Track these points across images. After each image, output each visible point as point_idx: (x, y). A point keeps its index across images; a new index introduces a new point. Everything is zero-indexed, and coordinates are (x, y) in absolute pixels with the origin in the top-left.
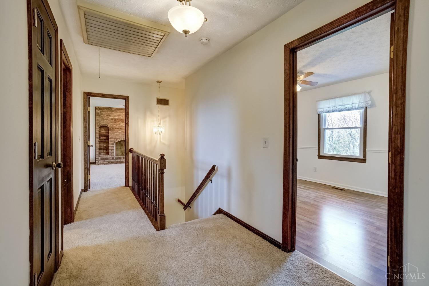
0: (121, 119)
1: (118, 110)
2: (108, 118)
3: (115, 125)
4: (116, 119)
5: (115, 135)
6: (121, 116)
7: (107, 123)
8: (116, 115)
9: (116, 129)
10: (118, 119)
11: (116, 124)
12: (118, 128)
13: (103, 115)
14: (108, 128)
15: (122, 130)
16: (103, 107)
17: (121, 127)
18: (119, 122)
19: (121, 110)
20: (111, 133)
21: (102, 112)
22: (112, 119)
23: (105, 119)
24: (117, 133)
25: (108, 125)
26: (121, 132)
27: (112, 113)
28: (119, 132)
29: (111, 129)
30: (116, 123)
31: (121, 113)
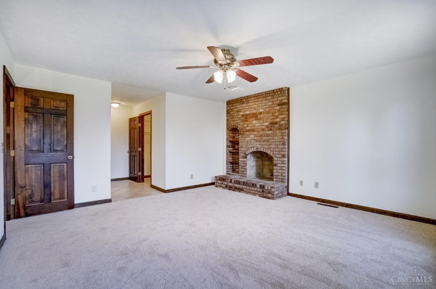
0: (254, 114)
1: (249, 99)
2: (238, 115)
3: (245, 126)
4: (247, 115)
5: (246, 141)
6: (253, 108)
7: (237, 123)
8: (247, 108)
9: (246, 131)
10: (249, 114)
11: (246, 123)
12: (249, 131)
13: (232, 113)
14: (238, 130)
15: (255, 133)
16: (233, 100)
17: (253, 128)
18: (251, 120)
19: (254, 98)
20: (242, 139)
21: (232, 108)
22: (242, 116)
23: (235, 117)
24: (248, 139)
25: (238, 126)
26: (253, 136)
27: (242, 105)
28: (251, 136)
29: (242, 132)
30: (247, 121)
31: (254, 103)
